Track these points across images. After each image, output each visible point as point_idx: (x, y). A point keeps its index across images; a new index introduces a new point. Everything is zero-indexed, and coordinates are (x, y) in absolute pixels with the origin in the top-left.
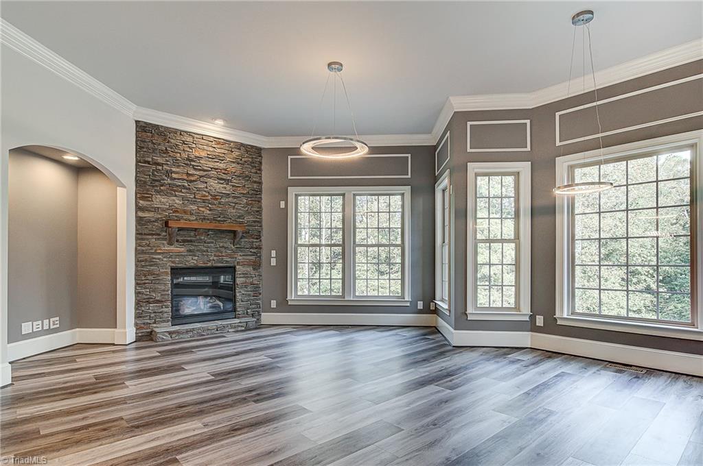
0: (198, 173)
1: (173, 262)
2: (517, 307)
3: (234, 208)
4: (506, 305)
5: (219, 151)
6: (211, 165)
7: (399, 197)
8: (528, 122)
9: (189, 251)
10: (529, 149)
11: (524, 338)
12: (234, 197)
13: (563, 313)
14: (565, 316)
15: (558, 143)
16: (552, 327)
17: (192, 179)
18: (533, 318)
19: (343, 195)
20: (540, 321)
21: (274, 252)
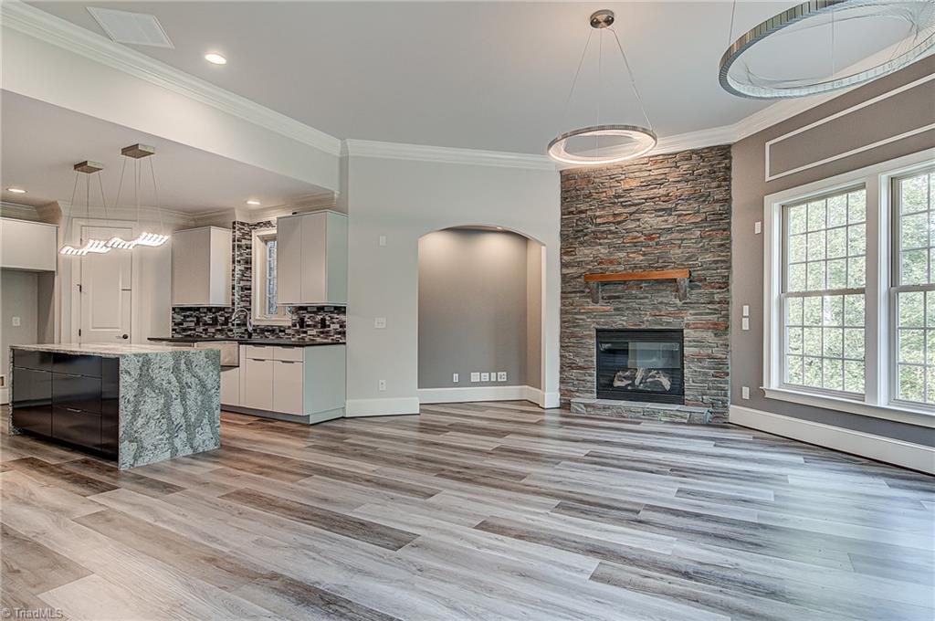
0: (627, 210)
1: (598, 323)
3: (680, 246)
5: (657, 172)
6: (645, 194)
9: (617, 309)
12: (681, 231)
17: (619, 219)
21: (746, 309)
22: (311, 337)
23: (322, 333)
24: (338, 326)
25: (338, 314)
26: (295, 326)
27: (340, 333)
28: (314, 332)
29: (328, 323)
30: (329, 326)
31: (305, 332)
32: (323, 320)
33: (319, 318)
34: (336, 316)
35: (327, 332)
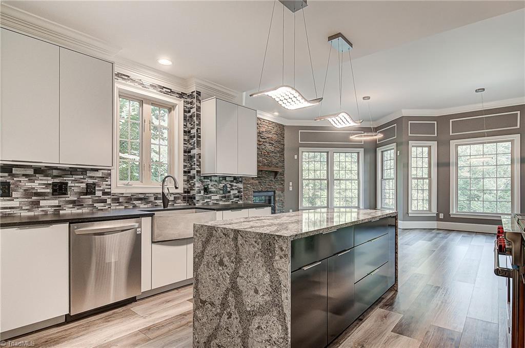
0: (263, 140)
1: (254, 189)
2: (430, 209)
3: (275, 158)
4: (425, 209)
5: (270, 128)
6: (267, 135)
7: (356, 154)
8: (436, 122)
9: (259, 182)
10: (436, 135)
11: (434, 224)
12: (275, 153)
13: (453, 211)
14: (454, 213)
15: (451, 134)
16: (448, 218)
17: (261, 143)
18: (438, 215)
19: (328, 152)
20: (441, 216)
21: (291, 183)
22: (215, 202)
23: (225, 197)
24: (236, 192)
25: (237, 183)
26: (200, 193)
27: (238, 197)
28: (217, 197)
29: (229, 189)
30: (229, 192)
31: (209, 198)
32: (225, 186)
33: (221, 185)
34: (235, 184)
35: (229, 197)
